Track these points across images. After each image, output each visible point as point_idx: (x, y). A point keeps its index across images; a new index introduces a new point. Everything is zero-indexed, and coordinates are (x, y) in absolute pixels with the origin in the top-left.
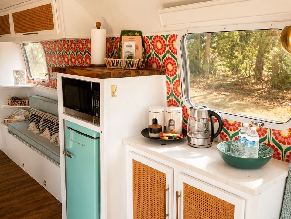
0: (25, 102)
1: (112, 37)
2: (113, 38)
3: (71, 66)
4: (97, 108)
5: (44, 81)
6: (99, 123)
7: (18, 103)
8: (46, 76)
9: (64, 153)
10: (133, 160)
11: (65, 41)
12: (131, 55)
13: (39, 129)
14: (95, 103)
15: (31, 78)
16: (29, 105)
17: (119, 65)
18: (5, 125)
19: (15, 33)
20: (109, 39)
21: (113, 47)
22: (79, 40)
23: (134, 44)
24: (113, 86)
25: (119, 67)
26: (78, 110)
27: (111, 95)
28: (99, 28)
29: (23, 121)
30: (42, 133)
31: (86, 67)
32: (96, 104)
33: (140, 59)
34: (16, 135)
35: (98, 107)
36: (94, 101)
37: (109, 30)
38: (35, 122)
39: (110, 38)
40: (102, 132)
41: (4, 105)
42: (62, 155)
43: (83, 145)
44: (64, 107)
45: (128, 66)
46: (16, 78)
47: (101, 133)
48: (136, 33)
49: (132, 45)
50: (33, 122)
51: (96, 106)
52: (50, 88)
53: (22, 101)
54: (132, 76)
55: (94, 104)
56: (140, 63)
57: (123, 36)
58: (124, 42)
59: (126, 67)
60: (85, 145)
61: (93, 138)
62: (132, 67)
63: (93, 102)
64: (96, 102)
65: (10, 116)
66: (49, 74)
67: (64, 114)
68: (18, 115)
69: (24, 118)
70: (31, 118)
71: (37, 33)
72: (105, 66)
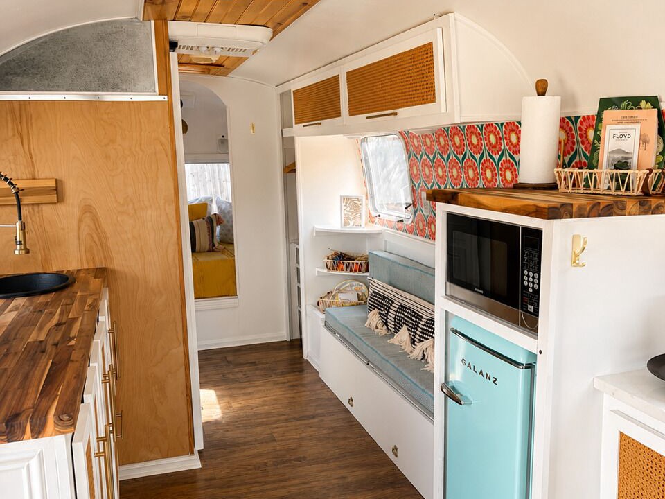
0: (361, 264)
1: (573, 115)
2: (577, 118)
3: (464, 186)
4: (531, 290)
5: (402, 221)
6: (536, 330)
7: (347, 267)
8: (406, 208)
9: (444, 390)
10: (622, 434)
11: (456, 130)
12: (626, 158)
13: (387, 326)
14: (526, 278)
15: (374, 214)
16: (367, 271)
17: (592, 186)
18: (319, 309)
19: (350, 116)
20: (567, 120)
21: (575, 140)
22: (488, 126)
23: (635, 131)
24: (575, 238)
25: (592, 190)
26: (482, 292)
27: (569, 263)
28: (543, 94)
29: (353, 305)
30: (392, 336)
31: (504, 189)
32: (528, 281)
33: (651, 171)
34: (340, 335)
35: (533, 288)
36: (526, 272)
37: (569, 99)
38: (379, 309)
39: (569, 118)
40: (541, 352)
41: (319, 270)
42: (439, 396)
43: (492, 380)
44: (448, 283)
45: (618, 188)
46: (345, 212)
47: (538, 354)
48: (643, 103)
49: (632, 132)
50: (376, 310)
51: (528, 287)
52: (416, 237)
53: (355, 262)
54: (630, 214)
55: (523, 280)
56: (652, 181)
57: (605, 111)
58: (608, 127)
59: (609, 188)
60: (496, 380)
61: (517, 364)
62: (628, 189)
63: (523, 275)
64: (528, 276)
65: (329, 293)
66: (414, 204)
67: (447, 299)
68: (344, 291)
69: (356, 300)
70: (372, 302)
71: (396, 114)
72: (552, 187)
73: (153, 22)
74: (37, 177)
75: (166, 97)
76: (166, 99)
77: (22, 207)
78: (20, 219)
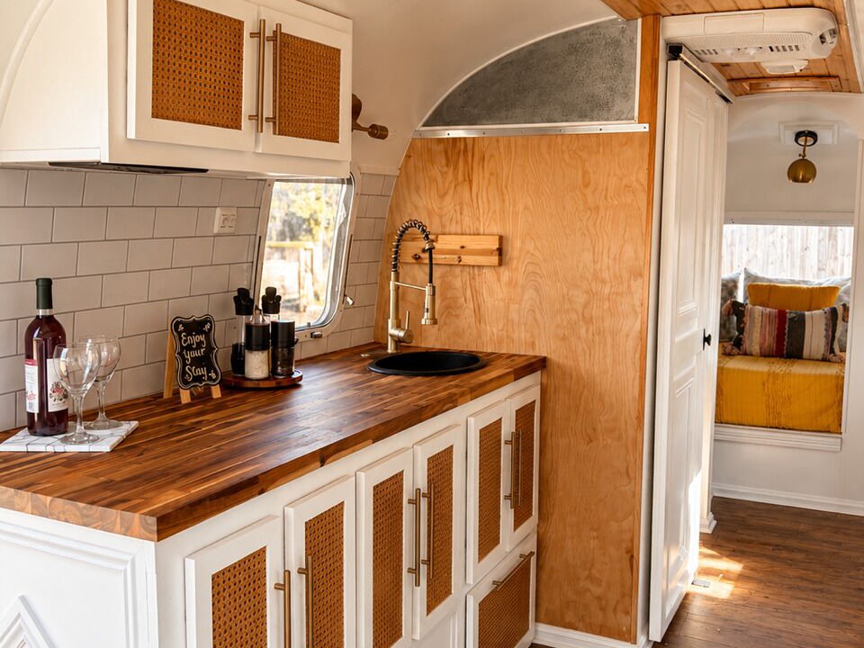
73: (640, 20)
74: (482, 232)
75: (647, 125)
76: (647, 130)
77: (434, 266)
78: (431, 281)
